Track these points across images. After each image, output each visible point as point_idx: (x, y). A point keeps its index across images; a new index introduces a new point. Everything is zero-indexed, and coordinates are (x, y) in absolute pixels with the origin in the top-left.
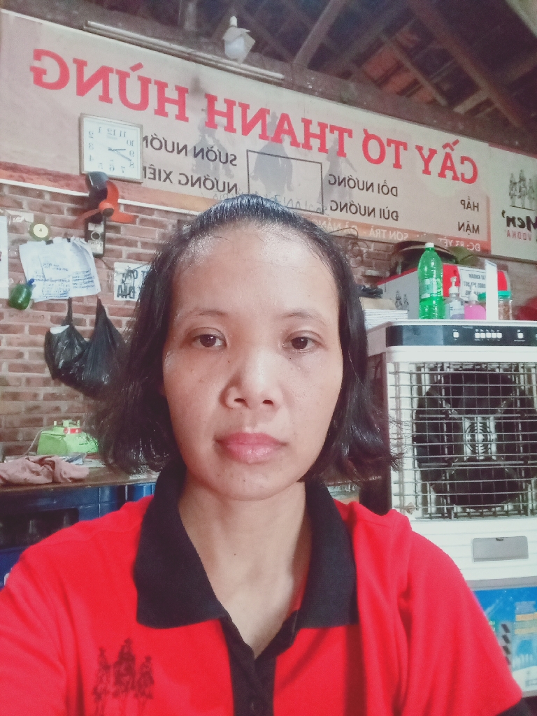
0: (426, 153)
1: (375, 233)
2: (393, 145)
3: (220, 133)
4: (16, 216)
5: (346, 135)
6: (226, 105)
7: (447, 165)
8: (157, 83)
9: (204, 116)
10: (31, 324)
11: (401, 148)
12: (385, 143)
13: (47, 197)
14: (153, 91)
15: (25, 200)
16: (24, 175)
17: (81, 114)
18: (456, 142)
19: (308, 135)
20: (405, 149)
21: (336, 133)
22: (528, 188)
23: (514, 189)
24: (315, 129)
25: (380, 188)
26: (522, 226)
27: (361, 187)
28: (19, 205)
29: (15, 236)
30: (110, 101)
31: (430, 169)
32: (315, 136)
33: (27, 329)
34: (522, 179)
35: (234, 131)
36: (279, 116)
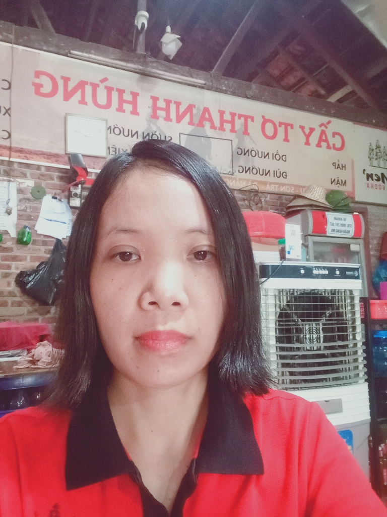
0: (307, 131)
1: (270, 188)
2: (283, 126)
3: (161, 122)
4: (22, 183)
5: (249, 120)
6: (165, 103)
7: (323, 138)
8: (118, 90)
9: (150, 111)
10: (32, 255)
11: (289, 128)
12: (277, 124)
13: (43, 169)
14: (115, 96)
15: (28, 172)
16: (28, 156)
17: (66, 114)
18: (329, 122)
19: (222, 121)
20: (292, 128)
21: (243, 119)
22: (382, 153)
23: (372, 154)
24: (227, 117)
25: (274, 156)
26: (378, 180)
27: (260, 156)
28: (24, 175)
29: (21, 196)
30: (86, 104)
31: (310, 142)
32: (227, 122)
33: (29, 258)
34: (378, 147)
35: (171, 120)
36: (202, 109)
